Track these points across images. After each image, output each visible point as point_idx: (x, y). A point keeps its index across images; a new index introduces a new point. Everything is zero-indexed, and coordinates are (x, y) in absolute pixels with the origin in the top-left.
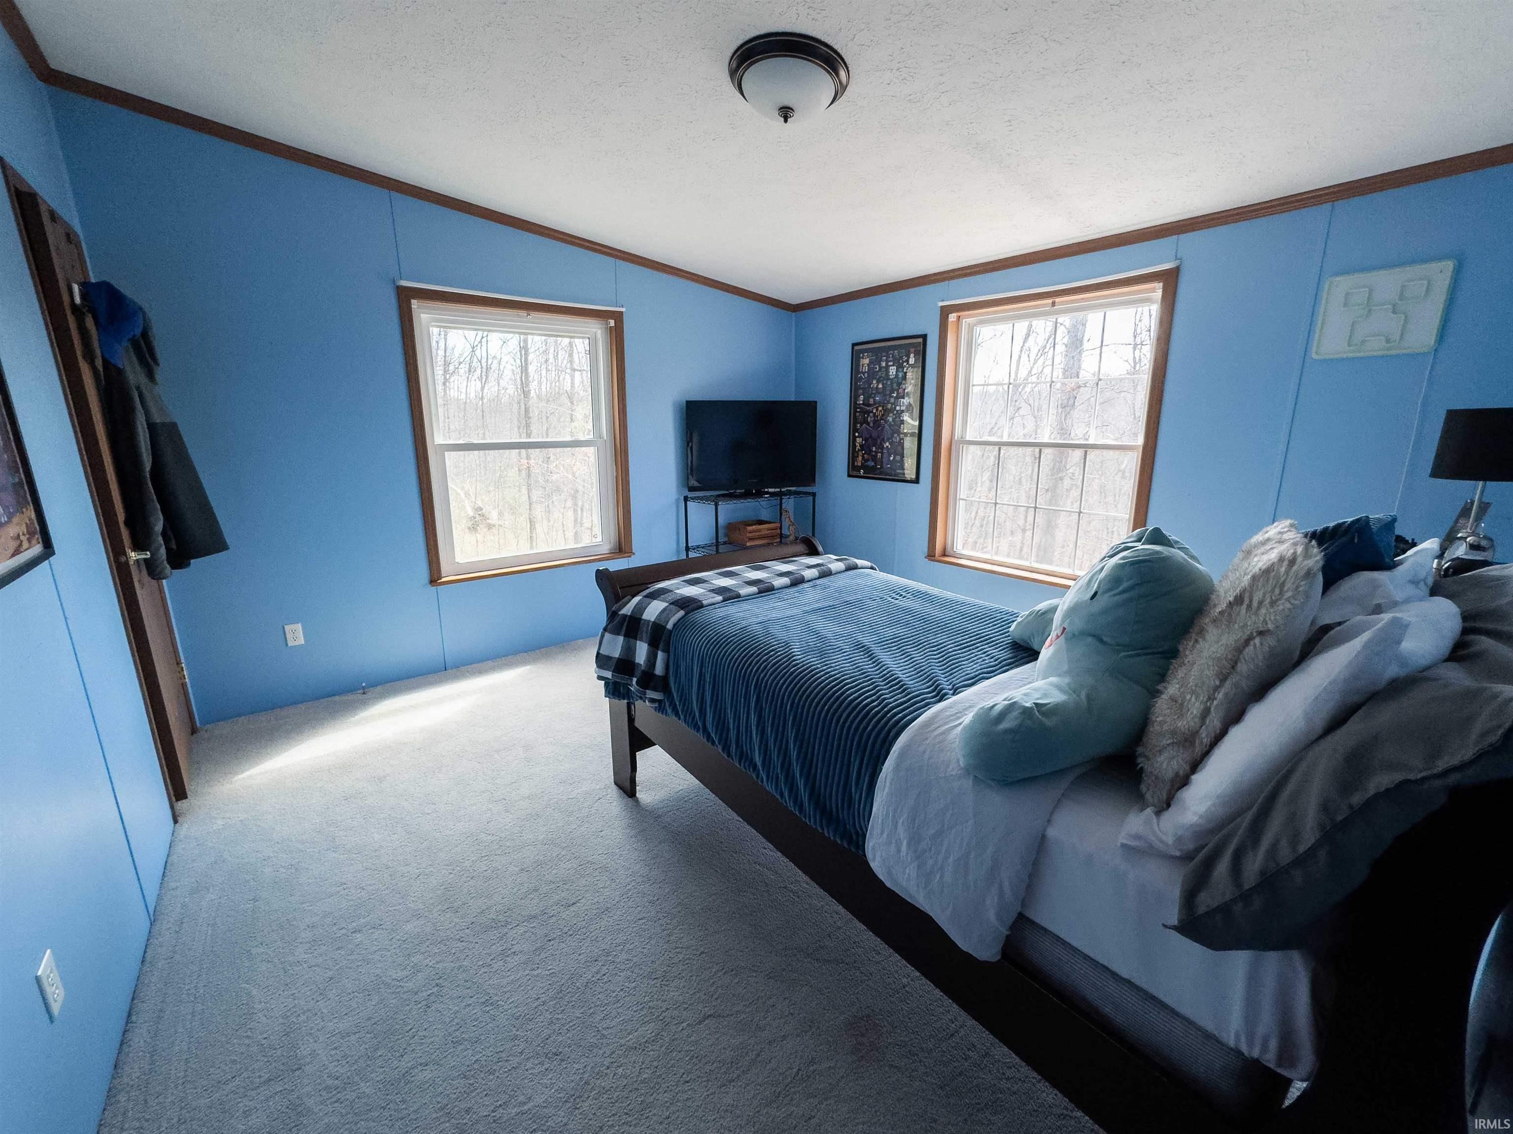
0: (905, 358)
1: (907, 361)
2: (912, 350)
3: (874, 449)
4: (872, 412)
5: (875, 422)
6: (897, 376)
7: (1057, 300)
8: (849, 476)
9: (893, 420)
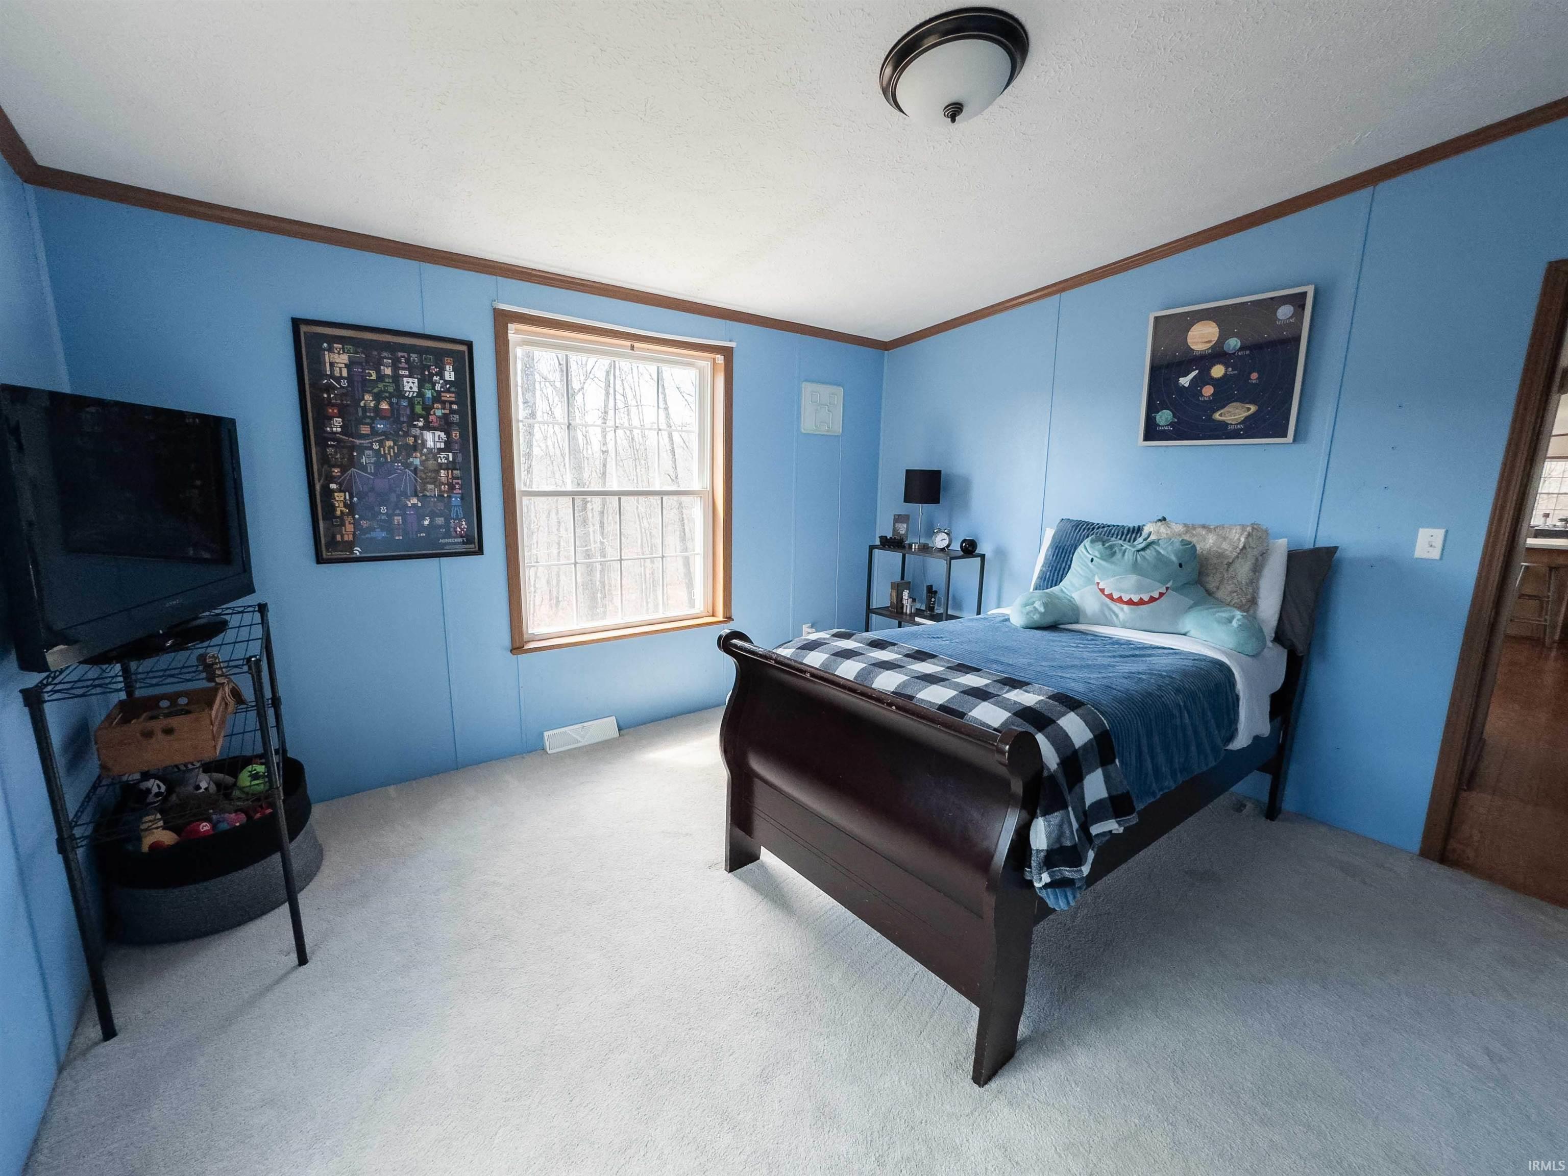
0: (434, 370)
1: (441, 374)
2: (450, 360)
3: (383, 510)
4: (371, 448)
5: (377, 465)
6: (420, 394)
7: (637, 345)
8: (320, 560)
9: (422, 462)
